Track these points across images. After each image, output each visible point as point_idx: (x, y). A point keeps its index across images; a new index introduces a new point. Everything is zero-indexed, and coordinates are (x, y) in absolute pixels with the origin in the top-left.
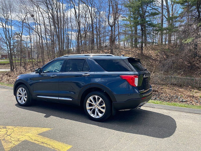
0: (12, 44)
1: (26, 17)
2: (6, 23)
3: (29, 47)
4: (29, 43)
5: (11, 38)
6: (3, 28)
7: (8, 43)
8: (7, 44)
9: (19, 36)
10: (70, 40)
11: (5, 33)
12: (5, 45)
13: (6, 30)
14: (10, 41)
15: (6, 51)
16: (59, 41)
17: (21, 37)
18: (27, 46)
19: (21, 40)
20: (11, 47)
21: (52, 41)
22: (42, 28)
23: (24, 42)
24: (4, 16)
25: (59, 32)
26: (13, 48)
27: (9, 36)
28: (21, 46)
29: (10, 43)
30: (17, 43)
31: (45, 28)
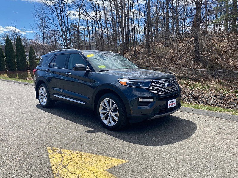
0: (68, 38)
1: (83, 2)
2: (61, 12)
3: (87, 40)
4: (87, 35)
5: (67, 30)
6: (59, 19)
7: (64, 36)
8: (63, 38)
9: (76, 28)
10: (136, 27)
11: (60, 25)
12: (61, 39)
13: (62, 21)
14: (66, 34)
15: (63, 46)
16: (122, 30)
17: (78, 28)
18: (85, 39)
19: (78, 33)
20: (68, 41)
21: (114, 31)
22: (101, 15)
23: (81, 34)
24: (59, 4)
25: (122, 18)
26: (69, 43)
27: (65, 28)
28: (78, 40)
29: (66, 36)
30: (73, 36)
31: (105, 15)
